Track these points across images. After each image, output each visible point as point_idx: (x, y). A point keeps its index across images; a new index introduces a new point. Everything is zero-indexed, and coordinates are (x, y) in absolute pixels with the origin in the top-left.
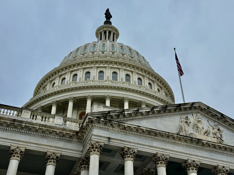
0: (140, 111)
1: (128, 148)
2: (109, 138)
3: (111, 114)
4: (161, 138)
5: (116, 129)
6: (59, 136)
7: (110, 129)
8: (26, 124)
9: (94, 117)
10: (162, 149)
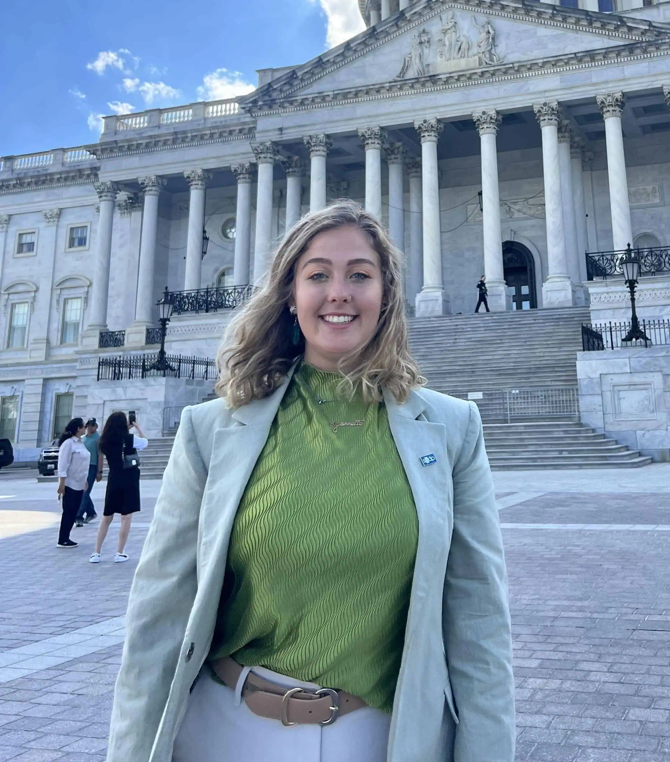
0: (325, 60)
1: (310, 136)
2: (281, 129)
3: (275, 87)
4: (366, 98)
5: (290, 108)
6: (244, 134)
7: (280, 112)
8: (191, 133)
9: (248, 104)
10: (369, 117)
